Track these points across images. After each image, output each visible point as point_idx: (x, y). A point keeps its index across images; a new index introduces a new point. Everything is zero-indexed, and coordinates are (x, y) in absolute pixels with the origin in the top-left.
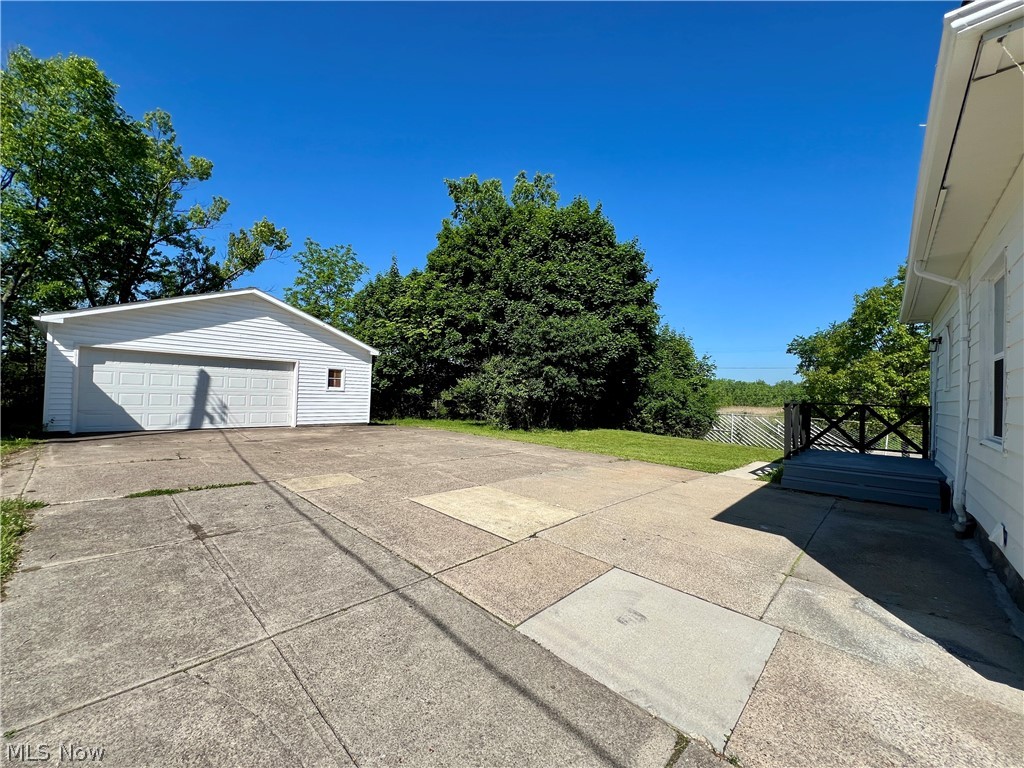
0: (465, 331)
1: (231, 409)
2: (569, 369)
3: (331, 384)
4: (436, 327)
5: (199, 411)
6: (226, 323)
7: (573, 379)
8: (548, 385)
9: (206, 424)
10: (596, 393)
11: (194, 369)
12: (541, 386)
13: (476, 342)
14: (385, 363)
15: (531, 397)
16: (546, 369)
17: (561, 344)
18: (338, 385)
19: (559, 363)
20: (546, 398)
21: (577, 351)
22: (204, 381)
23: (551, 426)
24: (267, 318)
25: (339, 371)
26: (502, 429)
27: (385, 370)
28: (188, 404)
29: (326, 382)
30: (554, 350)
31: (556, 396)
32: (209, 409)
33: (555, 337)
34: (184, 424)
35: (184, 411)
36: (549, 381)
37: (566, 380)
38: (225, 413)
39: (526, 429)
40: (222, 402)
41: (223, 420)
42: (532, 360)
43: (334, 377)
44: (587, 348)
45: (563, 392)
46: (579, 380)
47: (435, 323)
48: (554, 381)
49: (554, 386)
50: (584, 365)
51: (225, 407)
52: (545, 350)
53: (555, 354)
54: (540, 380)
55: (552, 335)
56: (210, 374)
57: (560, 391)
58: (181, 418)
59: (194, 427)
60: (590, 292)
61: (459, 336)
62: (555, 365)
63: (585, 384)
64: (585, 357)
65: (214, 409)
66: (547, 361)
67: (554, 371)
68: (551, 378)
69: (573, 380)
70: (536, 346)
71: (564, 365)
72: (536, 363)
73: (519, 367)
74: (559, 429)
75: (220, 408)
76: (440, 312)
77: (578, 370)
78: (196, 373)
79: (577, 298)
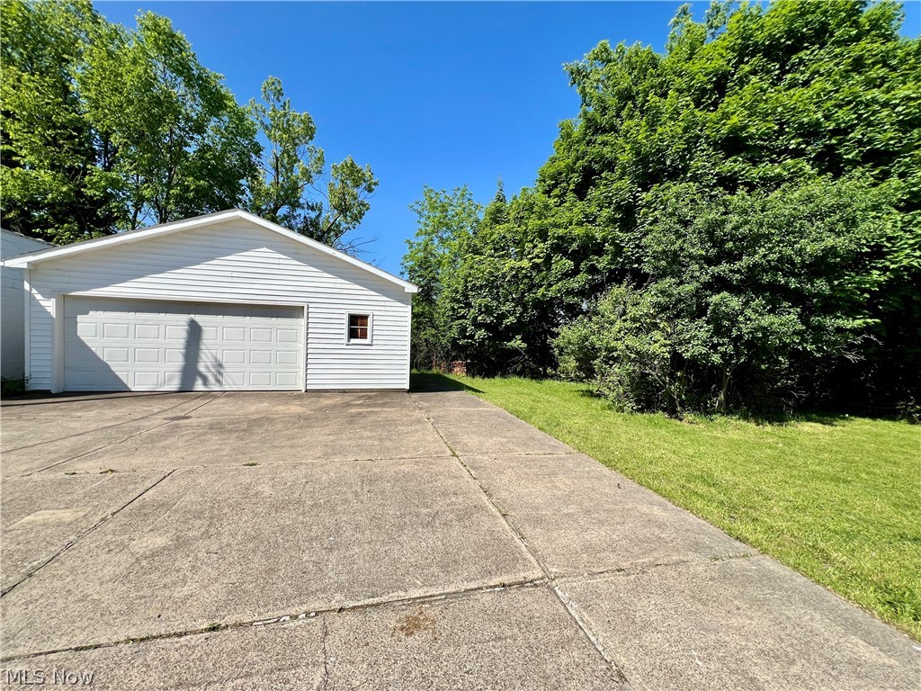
0: (577, 257)
1: (228, 368)
2: (777, 296)
3: (353, 334)
4: (538, 257)
5: (190, 370)
6: (213, 259)
7: (785, 318)
8: (719, 331)
9: (199, 386)
10: (851, 347)
11: (183, 319)
12: (703, 334)
13: (592, 270)
14: (480, 310)
15: (676, 356)
16: (715, 298)
17: (756, 240)
18: (364, 336)
19: (750, 284)
20: (716, 358)
21: (800, 252)
22: (195, 333)
23: (729, 409)
24: (265, 249)
25: (365, 317)
26: (621, 410)
27: (480, 318)
28: (177, 362)
29: (346, 331)
30: (732, 257)
31: (738, 353)
32: (202, 368)
33: (737, 228)
34: (174, 385)
35: (173, 369)
36: (722, 323)
37: (766, 320)
38: (220, 373)
39: (672, 412)
40: (216, 359)
41: (218, 381)
42: (681, 283)
43: (357, 326)
44: (830, 241)
45: (758, 346)
46: (803, 318)
47: (536, 251)
48: (734, 322)
49: (735, 333)
50: (821, 285)
51: (220, 365)
52: (711, 261)
53: (737, 266)
54: (700, 322)
55: (729, 227)
56: (201, 324)
57: (751, 344)
58: (171, 378)
59: (185, 390)
60: (834, 132)
61: (569, 264)
62: (736, 290)
63: (820, 328)
64: (821, 266)
65: (207, 367)
66: (719, 284)
67: (735, 303)
68: (727, 316)
69: (787, 321)
70: (691, 257)
71: (759, 289)
72: (690, 287)
73: (655, 299)
74: (746, 418)
75: (214, 366)
76: (543, 235)
77: (797, 298)
78: (185, 324)
79: (797, 153)
